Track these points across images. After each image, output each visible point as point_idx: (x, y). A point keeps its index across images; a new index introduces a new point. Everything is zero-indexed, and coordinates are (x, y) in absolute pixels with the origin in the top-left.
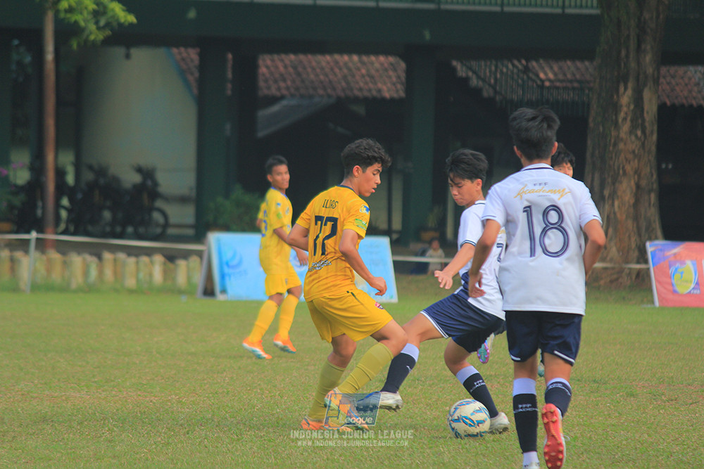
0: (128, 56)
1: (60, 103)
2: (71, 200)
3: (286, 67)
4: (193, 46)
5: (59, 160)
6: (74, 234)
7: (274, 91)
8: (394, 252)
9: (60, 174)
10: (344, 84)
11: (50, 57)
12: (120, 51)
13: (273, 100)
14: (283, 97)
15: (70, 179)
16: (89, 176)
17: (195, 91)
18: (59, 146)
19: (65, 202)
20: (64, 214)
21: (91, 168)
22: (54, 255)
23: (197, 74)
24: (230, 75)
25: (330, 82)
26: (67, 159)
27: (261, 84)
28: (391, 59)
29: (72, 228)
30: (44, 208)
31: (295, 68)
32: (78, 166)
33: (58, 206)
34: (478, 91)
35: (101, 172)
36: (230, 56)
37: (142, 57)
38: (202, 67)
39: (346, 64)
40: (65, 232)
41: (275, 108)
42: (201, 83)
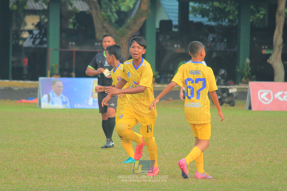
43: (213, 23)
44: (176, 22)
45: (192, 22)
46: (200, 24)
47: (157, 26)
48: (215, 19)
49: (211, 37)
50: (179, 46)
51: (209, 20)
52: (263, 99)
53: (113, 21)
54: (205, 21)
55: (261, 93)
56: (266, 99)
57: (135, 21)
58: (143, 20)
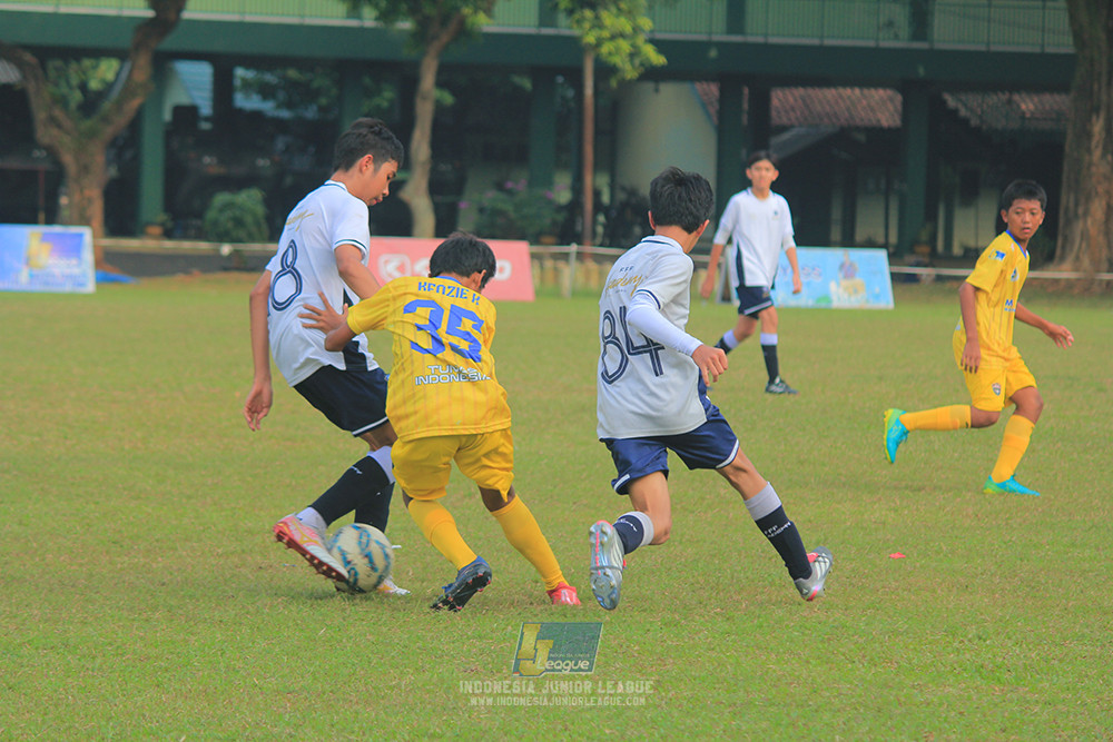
0: (657, 90)
1: (598, 133)
2: (607, 217)
3: (796, 100)
4: (713, 80)
5: (597, 182)
6: (611, 246)
7: (785, 121)
8: (891, 263)
9: (597, 194)
10: (846, 113)
11: (589, 90)
12: (649, 86)
13: (783, 129)
14: (792, 126)
15: (606, 198)
16: (621, 196)
17: (715, 119)
18: (597, 168)
19: (601, 218)
20: (600, 230)
21: (623, 189)
22: (592, 265)
23: (717, 105)
24: (746, 106)
25: (835, 113)
26: (603, 182)
27: (774, 113)
28: (890, 92)
29: (608, 242)
30: (583, 224)
31: (804, 101)
32: (612, 187)
33: (595, 222)
34: (966, 121)
35: (632, 192)
36: (746, 91)
37: (669, 90)
38: (722, 100)
39: (849, 97)
40: (601, 245)
41: (786, 136)
42: (721, 114)
43: (285, 114)
44: (206, 109)
45: (241, 111)
46: (257, 116)
47: (167, 116)
48: (289, 105)
49: (280, 143)
50: (215, 160)
51: (279, 106)
52: (390, 275)
53: (73, 105)
54: (268, 107)
55: (386, 262)
56: (397, 274)
57: (119, 105)
58: (135, 103)
